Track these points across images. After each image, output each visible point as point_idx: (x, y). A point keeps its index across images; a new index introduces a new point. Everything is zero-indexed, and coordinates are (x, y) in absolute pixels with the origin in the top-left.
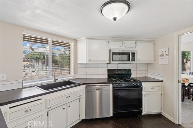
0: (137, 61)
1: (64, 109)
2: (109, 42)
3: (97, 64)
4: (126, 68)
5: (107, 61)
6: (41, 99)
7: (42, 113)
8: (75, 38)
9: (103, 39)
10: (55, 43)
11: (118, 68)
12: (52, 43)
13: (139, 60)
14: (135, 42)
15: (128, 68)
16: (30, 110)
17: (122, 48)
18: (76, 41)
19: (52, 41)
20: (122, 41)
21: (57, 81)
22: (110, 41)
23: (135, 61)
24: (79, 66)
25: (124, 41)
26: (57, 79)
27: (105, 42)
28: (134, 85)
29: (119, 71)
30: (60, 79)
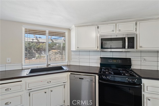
0: (138, 48)
1: (45, 93)
2: (98, 28)
3: (89, 51)
4: (125, 57)
5: (96, 48)
6: (21, 81)
7: (22, 93)
8: (68, 28)
9: (92, 25)
10: (51, 34)
11: (114, 57)
12: (49, 34)
13: (141, 47)
14: (135, 23)
15: (127, 57)
16: (10, 89)
17: (115, 32)
18: (69, 30)
19: (49, 32)
20: (115, 24)
21: (49, 66)
22: (100, 26)
23: (134, 48)
24: (73, 53)
25: (117, 24)
26: (50, 65)
27: (94, 28)
28: (128, 81)
29: (114, 60)
30: (52, 65)
